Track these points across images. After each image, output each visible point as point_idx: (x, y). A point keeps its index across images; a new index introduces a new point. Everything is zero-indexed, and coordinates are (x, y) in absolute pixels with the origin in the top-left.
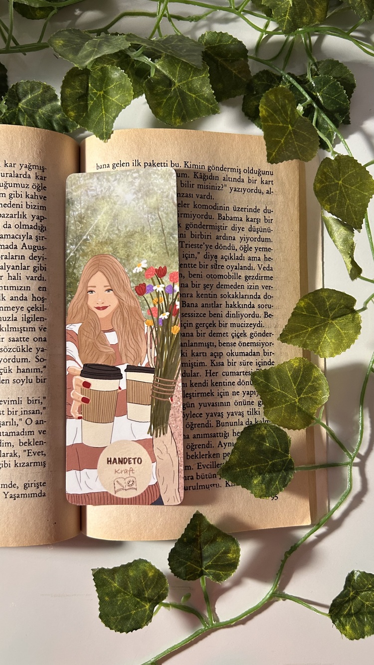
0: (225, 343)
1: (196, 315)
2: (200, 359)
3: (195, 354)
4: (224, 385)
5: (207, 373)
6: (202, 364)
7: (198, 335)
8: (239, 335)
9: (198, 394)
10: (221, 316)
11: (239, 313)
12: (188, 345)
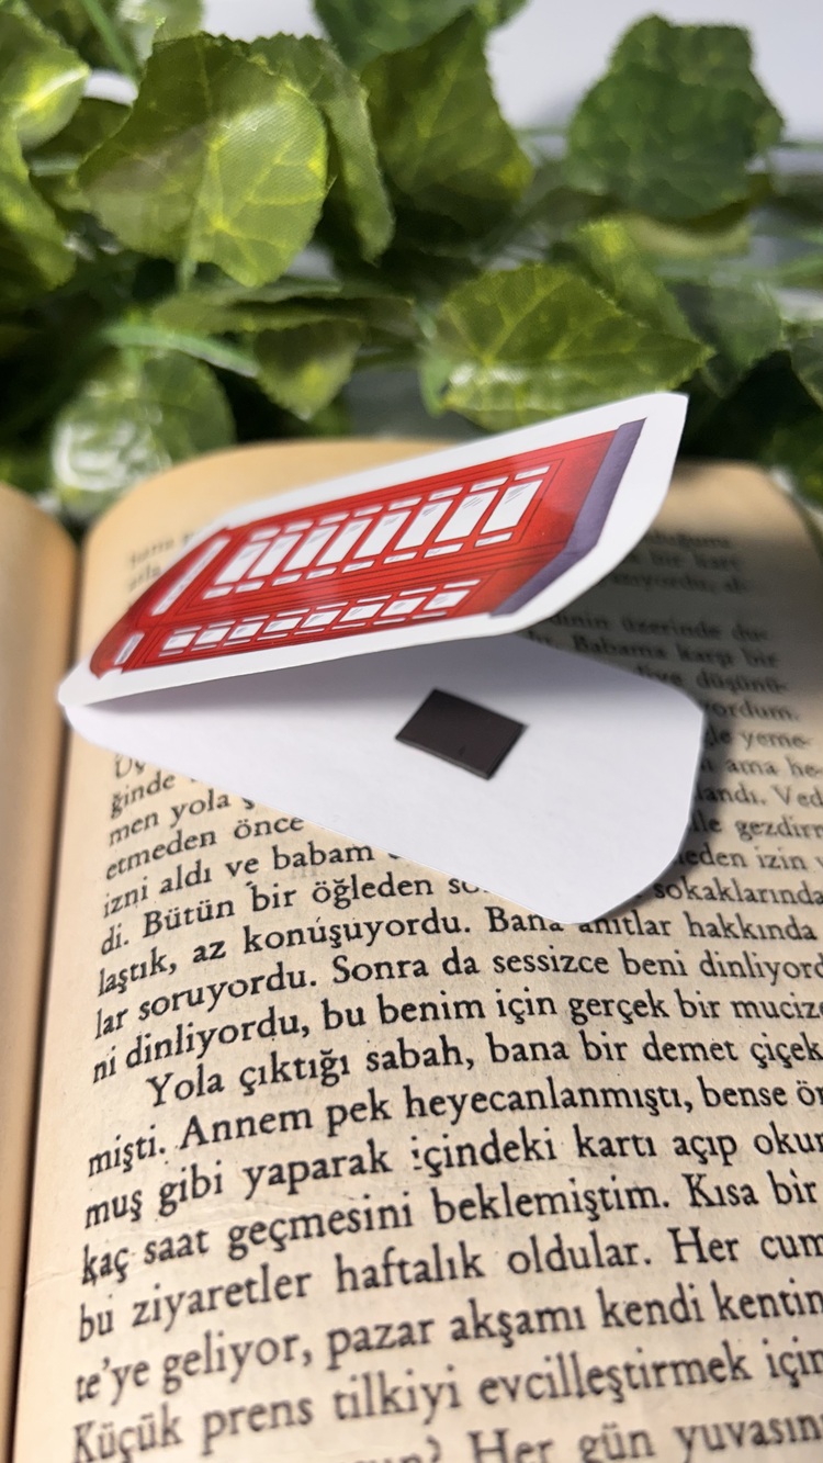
0: (733, 1093)
1: (561, 964)
2: (629, 1172)
3: (596, 1147)
4: (792, 1313)
5: (678, 1245)
6: (641, 1197)
7: (593, 1052)
8: (786, 1052)
9: (658, 1368)
10: (678, 969)
11: (760, 960)
12: (548, 1101)
